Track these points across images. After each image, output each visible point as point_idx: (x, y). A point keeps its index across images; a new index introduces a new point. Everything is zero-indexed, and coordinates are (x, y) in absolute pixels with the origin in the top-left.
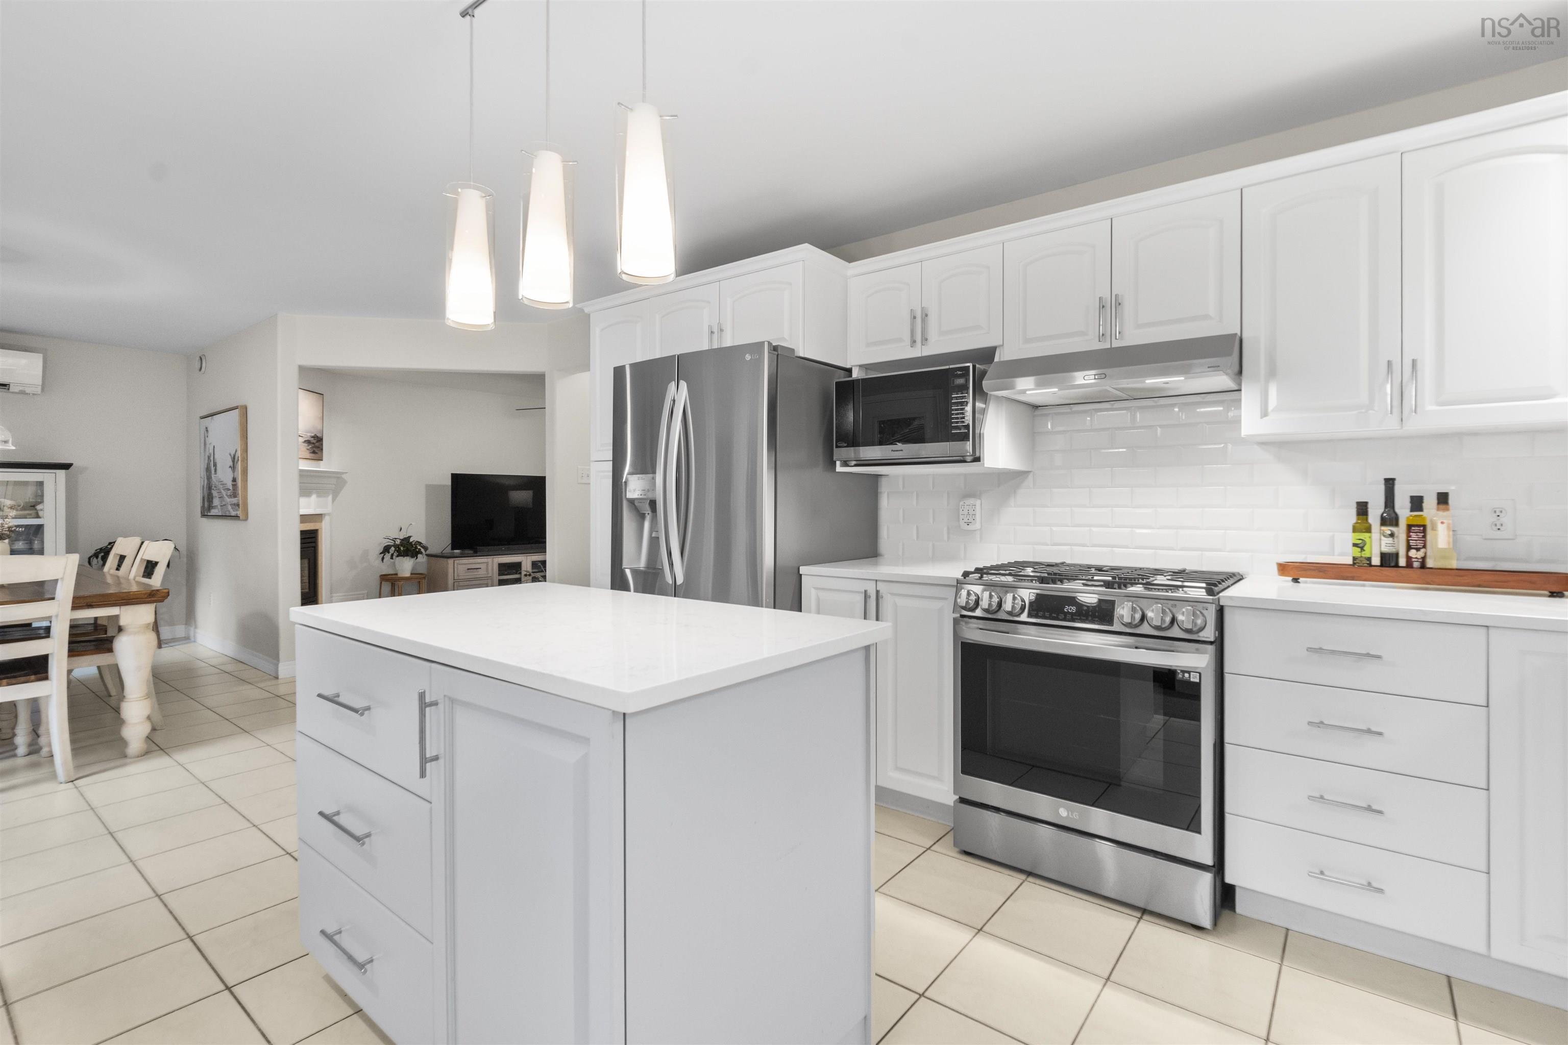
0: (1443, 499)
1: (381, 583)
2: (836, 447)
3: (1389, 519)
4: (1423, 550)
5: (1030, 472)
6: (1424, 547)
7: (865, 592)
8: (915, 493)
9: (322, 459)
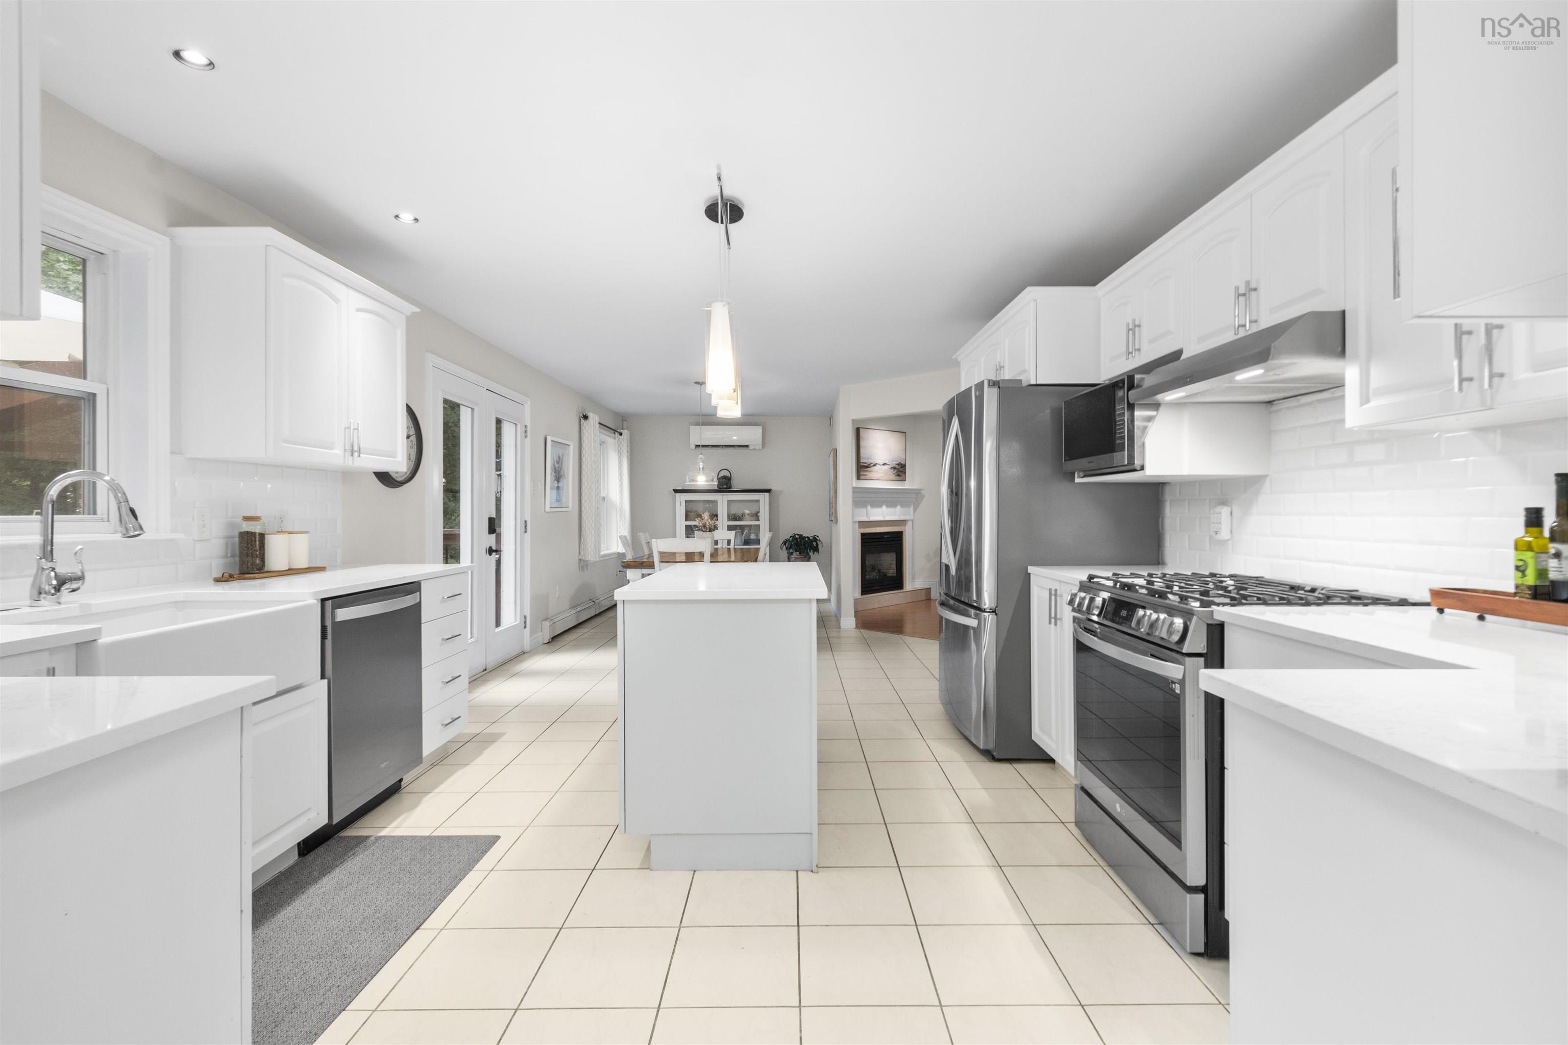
2: (1067, 462)
5: (1266, 475)
7: (1050, 590)
8: (1187, 501)
9: (905, 480)
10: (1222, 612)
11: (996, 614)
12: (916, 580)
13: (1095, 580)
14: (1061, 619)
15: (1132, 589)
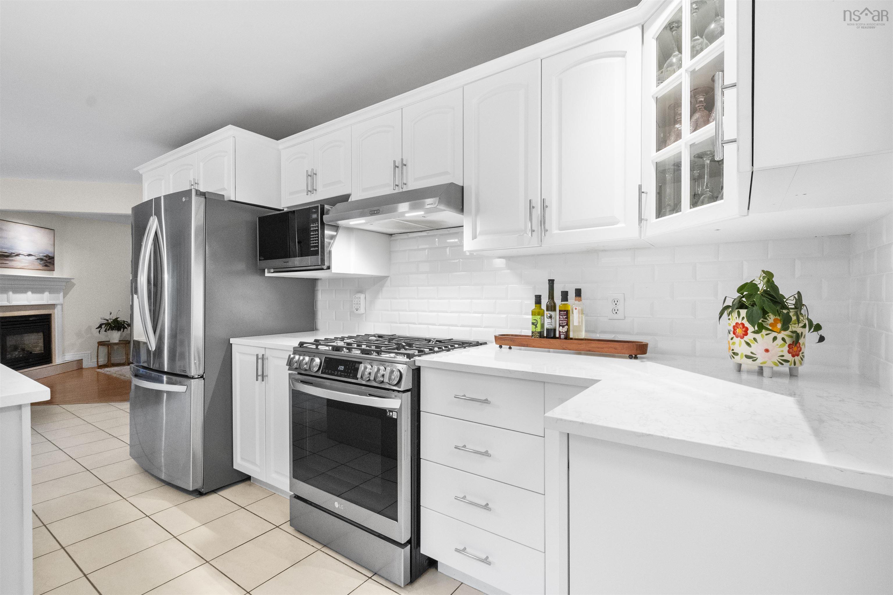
0: (578, 293)
1: (98, 346)
2: (259, 260)
3: (552, 307)
4: (566, 327)
5: (388, 276)
6: (567, 324)
7: (257, 355)
8: (334, 290)
9: (54, 271)
10: (420, 360)
11: (204, 379)
12: (66, 354)
13: (304, 345)
14: (267, 376)
15: (340, 350)
